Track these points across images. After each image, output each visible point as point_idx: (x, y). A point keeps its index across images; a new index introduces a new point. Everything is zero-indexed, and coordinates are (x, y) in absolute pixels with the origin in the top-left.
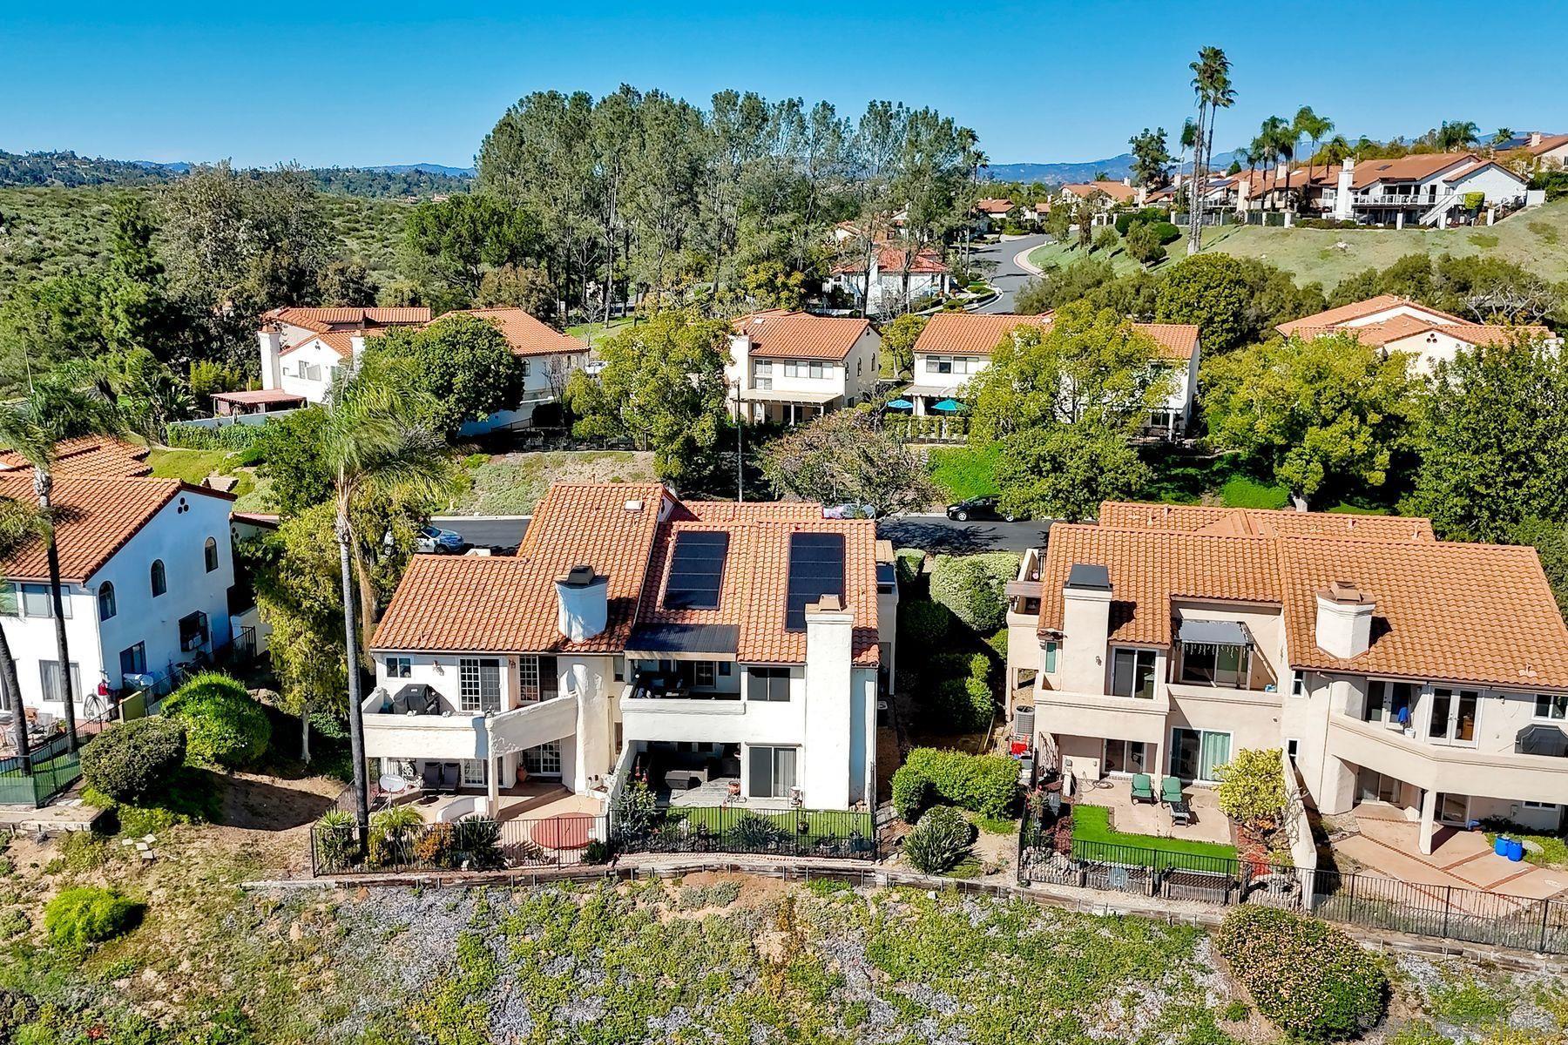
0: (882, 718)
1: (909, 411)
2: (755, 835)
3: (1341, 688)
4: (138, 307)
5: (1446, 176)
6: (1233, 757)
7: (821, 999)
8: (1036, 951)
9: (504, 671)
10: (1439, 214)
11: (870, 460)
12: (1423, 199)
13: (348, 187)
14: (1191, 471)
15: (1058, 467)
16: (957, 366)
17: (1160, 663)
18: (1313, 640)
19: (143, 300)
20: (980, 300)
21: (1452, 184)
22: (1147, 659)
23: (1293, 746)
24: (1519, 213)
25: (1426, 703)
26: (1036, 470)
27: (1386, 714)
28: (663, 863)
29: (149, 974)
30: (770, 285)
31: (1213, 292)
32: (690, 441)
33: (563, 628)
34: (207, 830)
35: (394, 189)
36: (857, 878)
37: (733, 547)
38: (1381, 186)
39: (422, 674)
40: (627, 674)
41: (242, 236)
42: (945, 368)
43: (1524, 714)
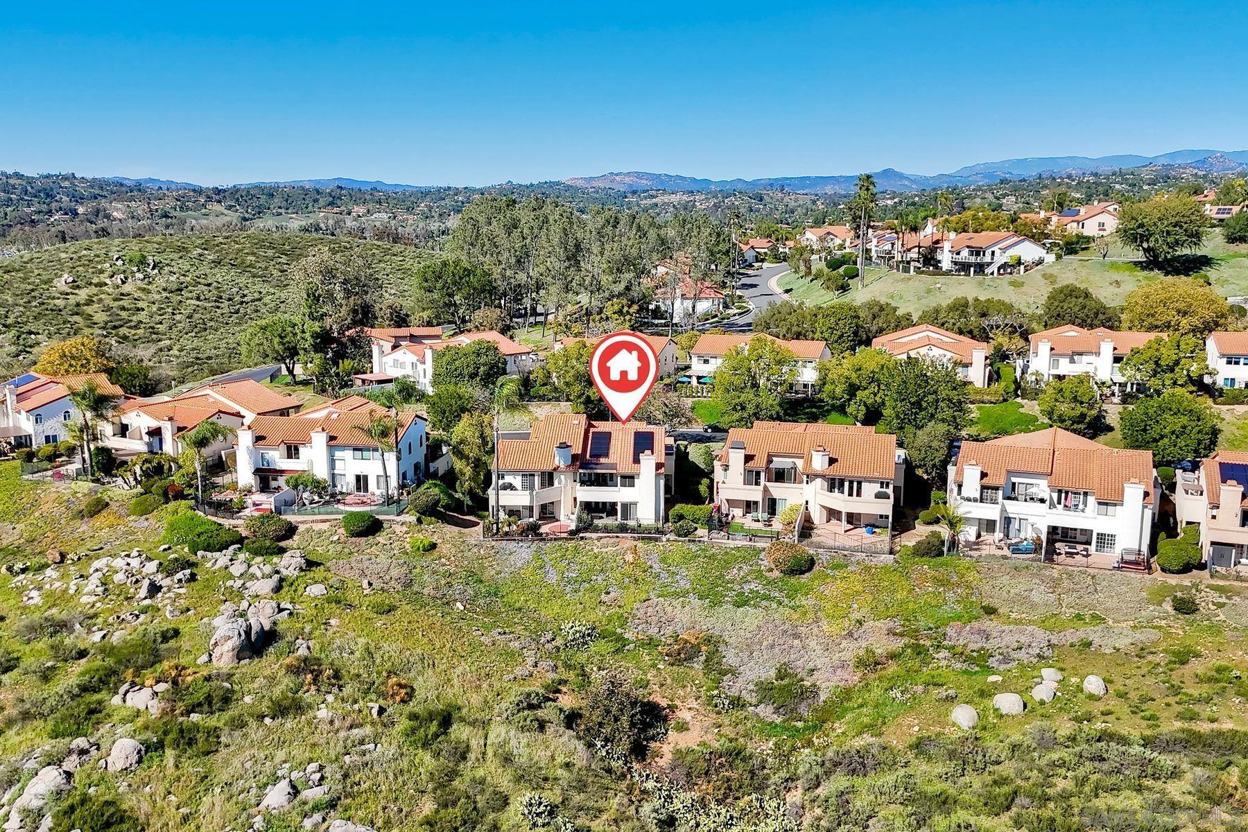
0: (666, 499)
1: (689, 383)
2: (623, 529)
3: (819, 480)
4: (316, 333)
5: (1000, 246)
6: (788, 506)
7: (644, 571)
8: (712, 557)
9: (536, 478)
10: (994, 268)
11: (665, 405)
12: (988, 259)
13: (287, 201)
14: (814, 410)
15: (743, 408)
16: (712, 361)
17: (762, 475)
18: (811, 465)
19: (318, 330)
20: (740, 314)
21: (1004, 250)
22: (758, 474)
23: (807, 502)
24: (1039, 267)
25: (847, 484)
26: (734, 409)
27: (836, 490)
28: (594, 535)
29: (443, 560)
30: (620, 312)
31: (843, 322)
32: (588, 397)
33: (557, 462)
34: (446, 525)
35: (322, 202)
36: (656, 540)
37: (613, 437)
38: (967, 250)
39: (508, 479)
40: (578, 480)
41: (337, 288)
42: (706, 362)
43: (876, 488)
